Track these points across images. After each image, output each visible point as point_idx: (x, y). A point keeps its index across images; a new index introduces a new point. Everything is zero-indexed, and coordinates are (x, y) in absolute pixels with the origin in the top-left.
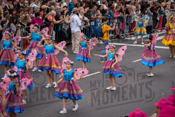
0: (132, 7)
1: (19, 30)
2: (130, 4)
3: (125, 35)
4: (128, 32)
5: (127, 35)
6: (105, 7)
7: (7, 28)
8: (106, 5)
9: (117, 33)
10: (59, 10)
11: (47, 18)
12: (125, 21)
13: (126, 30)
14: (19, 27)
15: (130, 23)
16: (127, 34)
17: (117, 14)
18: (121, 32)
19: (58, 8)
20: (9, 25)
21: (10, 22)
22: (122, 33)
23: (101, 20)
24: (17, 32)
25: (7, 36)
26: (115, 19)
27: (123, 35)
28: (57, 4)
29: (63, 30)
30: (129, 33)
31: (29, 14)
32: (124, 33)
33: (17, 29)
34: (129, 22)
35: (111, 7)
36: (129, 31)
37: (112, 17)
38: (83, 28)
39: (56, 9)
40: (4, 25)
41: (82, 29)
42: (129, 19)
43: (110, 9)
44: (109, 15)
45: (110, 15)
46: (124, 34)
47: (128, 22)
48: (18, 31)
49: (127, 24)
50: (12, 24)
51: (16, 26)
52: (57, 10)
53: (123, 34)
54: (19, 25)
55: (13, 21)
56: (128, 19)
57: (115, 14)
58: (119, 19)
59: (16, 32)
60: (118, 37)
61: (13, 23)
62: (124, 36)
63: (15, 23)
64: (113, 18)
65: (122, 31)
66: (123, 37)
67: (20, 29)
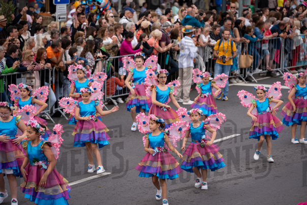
0: (293, 22)
1: (100, 63)
2: (290, 17)
3: (282, 71)
4: (286, 65)
5: (285, 70)
6: (247, 23)
7: (80, 60)
8: (249, 18)
9: (268, 66)
10: (169, 27)
11: (146, 42)
12: (283, 45)
13: (284, 62)
14: (99, 57)
15: (290, 50)
16: (286, 68)
17: (268, 34)
18: (275, 65)
19: (167, 24)
20: (83, 55)
21: (87, 49)
22: (276, 68)
23: (241, 44)
24: (97, 67)
25: (81, 73)
26: (264, 43)
27: (277, 71)
28: (163, 18)
29: (174, 62)
30: (289, 66)
31: (116, 35)
32: (279, 67)
33: (96, 62)
34: (288, 48)
35: (258, 21)
36: (289, 64)
37: (259, 40)
38: (209, 59)
39: (165, 25)
40: (75, 54)
41: (207, 61)
42: (289, 42)
43: (256, 26)
44: (254, 37)
45: (256, 36)
46: (281, 68)
47: (286, 48)
48: (97, 64)
49: (286, 52)
50: (89, 53)
51: (95, 56)
52: (165, 28)
53: (278, 69)
54: (100, 55)
55: (91, 47)
56: (287, 44)
57: (264, 34)
58: (272, 43)
59: (95, 67)
60: (269, 74)
61: (91, 52)
62: (280, 73)
63: (94, 52)
64: (261, 41)
65: (277, 63)
66: (278, 74)
67: (102, 60)
